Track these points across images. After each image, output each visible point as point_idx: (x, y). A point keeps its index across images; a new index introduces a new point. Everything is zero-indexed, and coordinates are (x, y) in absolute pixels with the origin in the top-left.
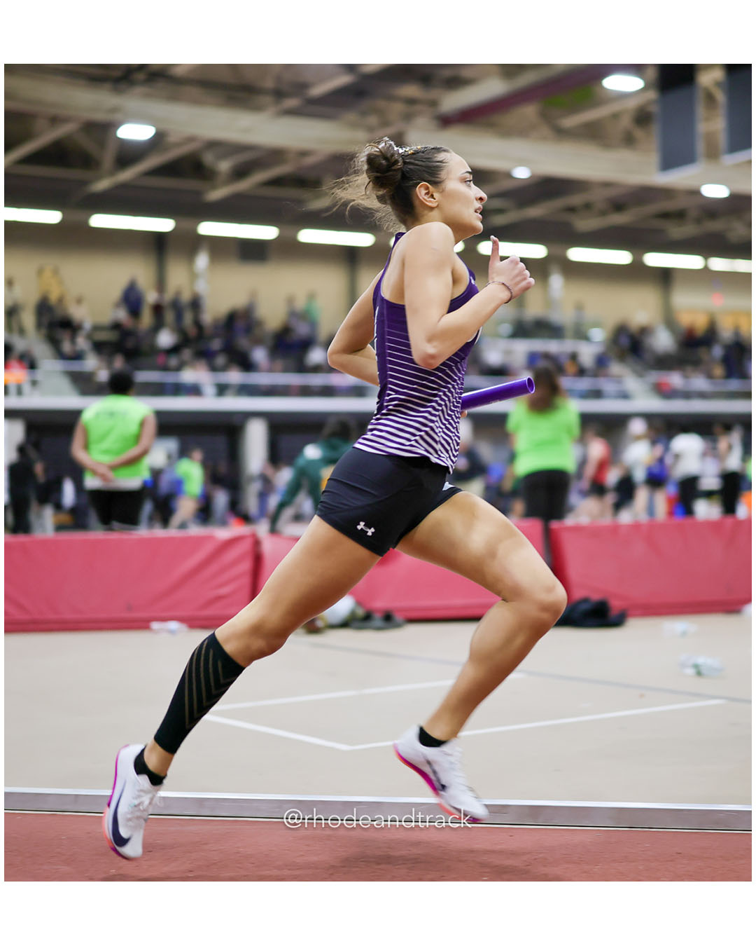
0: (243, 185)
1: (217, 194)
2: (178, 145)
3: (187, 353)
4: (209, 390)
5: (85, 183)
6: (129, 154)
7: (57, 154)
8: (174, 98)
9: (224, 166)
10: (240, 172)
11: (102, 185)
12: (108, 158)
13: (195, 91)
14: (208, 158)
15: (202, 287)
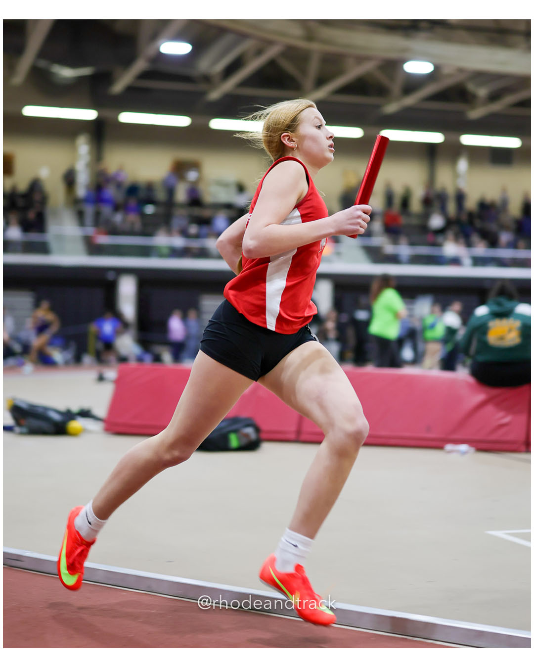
0: (496, 107)
1: (475, 114)
2: (450, 76)
3: (450, 234)
4: (467, 261)
5: (378, 107)
6: (413, 84)
7: (360, 87)
8: (448, 40)
9: (482, 92)
10: (494, 97)
11: (391, 108)
12: (396, 88)
13: (463, 34)
14: (471, 87)
15: (464, 185)
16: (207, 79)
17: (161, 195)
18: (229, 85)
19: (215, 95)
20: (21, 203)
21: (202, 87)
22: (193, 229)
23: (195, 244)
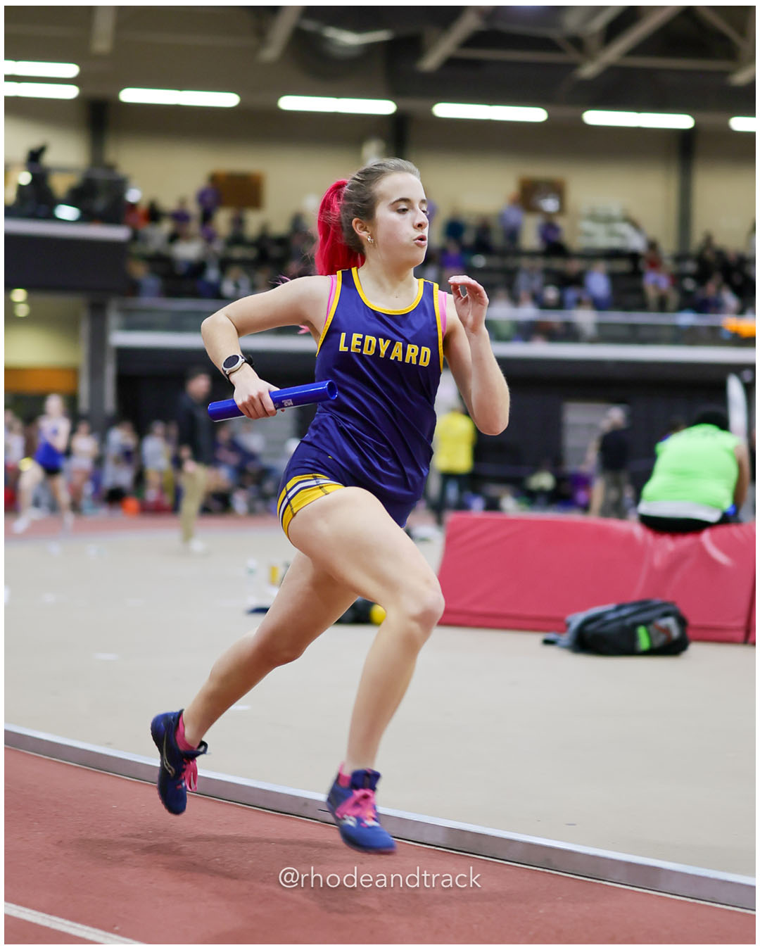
16: (577, 42)
17: (497, 239)
18: (614, 53)
19: (589, 70)
20: (275, 252)
21: (572, 56)
22: (551, 294)
23: (554, 317)
